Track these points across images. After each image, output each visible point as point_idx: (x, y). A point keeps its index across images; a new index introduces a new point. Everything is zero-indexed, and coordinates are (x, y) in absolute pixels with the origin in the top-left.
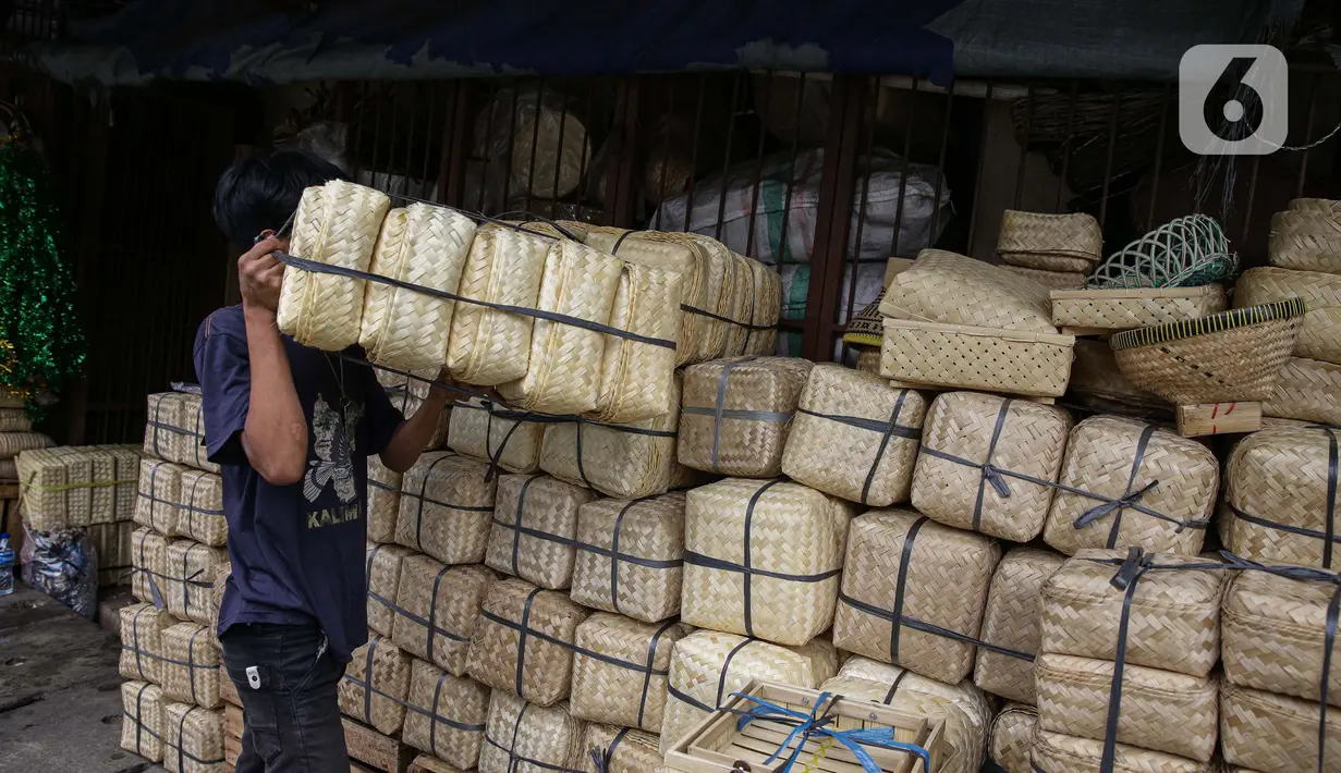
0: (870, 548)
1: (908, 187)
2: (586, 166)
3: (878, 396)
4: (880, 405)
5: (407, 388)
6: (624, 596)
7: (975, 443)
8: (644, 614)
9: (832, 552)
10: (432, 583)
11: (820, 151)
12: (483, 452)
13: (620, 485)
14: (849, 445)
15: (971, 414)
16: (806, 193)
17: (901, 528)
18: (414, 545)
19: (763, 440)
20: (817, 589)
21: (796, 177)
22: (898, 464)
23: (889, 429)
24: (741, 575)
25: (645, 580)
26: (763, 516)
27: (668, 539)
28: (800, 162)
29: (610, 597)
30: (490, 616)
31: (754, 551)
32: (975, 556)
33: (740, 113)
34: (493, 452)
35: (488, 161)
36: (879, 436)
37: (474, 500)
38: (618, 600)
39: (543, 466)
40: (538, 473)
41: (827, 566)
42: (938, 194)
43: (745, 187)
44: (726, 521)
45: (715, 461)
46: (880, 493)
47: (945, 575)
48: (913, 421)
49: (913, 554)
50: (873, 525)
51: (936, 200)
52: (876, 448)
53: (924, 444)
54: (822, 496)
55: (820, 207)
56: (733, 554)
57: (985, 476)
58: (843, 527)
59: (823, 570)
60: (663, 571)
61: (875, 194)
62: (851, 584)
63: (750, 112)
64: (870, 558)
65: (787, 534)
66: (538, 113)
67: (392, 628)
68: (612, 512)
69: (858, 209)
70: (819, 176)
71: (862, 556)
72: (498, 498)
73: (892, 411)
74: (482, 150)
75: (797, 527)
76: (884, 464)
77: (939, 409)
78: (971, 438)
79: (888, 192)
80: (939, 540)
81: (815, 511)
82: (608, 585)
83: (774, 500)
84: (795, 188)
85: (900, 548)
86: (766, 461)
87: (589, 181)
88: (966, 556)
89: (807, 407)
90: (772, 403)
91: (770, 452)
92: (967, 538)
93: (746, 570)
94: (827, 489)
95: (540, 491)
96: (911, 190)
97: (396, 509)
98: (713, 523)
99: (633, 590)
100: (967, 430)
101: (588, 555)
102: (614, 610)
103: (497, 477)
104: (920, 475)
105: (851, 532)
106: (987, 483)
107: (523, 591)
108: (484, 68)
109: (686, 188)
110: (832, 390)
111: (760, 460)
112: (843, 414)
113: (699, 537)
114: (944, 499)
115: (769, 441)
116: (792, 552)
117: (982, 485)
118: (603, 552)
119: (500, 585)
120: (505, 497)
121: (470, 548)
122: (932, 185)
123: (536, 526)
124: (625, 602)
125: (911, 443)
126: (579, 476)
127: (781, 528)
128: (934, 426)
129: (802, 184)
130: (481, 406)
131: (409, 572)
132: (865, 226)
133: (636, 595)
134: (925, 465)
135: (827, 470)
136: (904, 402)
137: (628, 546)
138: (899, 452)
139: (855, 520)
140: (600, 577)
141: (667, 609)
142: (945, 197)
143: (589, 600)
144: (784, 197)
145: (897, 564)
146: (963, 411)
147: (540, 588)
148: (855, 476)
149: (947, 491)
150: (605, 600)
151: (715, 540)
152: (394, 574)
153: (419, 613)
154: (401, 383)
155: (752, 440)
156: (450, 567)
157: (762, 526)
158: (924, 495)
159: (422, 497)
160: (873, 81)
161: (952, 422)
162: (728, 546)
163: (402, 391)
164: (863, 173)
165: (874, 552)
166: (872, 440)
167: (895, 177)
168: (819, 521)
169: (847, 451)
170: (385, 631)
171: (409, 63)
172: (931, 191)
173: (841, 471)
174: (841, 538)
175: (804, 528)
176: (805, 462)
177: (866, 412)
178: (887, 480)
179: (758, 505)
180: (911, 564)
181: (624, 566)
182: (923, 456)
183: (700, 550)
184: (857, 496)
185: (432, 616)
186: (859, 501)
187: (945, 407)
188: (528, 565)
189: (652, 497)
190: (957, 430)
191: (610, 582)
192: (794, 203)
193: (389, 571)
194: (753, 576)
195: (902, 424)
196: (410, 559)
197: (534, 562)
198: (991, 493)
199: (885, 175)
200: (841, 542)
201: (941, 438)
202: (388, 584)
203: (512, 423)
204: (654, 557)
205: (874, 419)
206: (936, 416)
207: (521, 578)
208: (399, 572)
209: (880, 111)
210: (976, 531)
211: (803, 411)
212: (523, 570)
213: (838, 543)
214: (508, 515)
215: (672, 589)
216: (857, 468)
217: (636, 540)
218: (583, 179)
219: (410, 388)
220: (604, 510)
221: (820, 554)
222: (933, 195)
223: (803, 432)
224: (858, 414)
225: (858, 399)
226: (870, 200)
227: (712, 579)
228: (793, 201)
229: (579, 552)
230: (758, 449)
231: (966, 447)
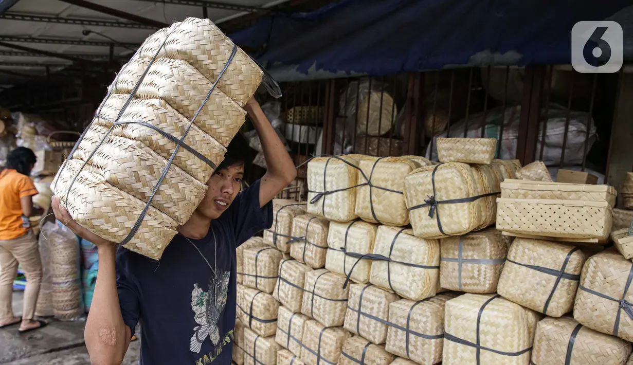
0: (549, 340)
1: (570, 126)
2: (394, 119)
3: (554, 255)
4: (555, 261)
5: (306, 238)
6: (412, 352)
7: (614, 287)
8: (422, 362)
9: (526, 339)
10: (319, 334)
11: (519, 107)
12: (343, 272)
13: (410, 294)
14: (536, 282)
15: (612, 269)
16: (511, 131)
17: (567, 330)
18: (310, 315)
19: (485, 275)
20: (518, 359)
21: (505, 122)
22: (566, 295)
23: (561, 274)
24: (475, 349)
25: (423, 345)
26: (487, 319)
27: (435, 325)
28: (508, 114)
29: (406, 352)
30: (346, 355)
31: (482, 337)
32: (615, 351)
33: (474, 89)
34: (347, 273)
35: (346, 117)
36: (554, 278)
37: (338, 296)
38: (409, 354)
39: (370, 281)
40: (369, 284)
41: (524, 346)
42: (589, 128)
43: (477, 129)
44: (466, 319)
45: (460, 286)
46: (554, 310)
47: (595, 360)
48: (575, 271)
49: (574, 347)
50: (550, 327)
51: (588, 133)
52: (552, 285)
53: (581, 284)
54: (520, 307)
55: (519, 138)
56: (471, 337)
57: (620, 307)
58: (533, 324)
59: (521, 349)
60: (433, 341)
61: (550, 131)
62: (538, 358)
63: (480, 89)
64: (549, 345)
65: (501, 329)
66: (369, 93)
67: (300, 353)
68: (406, 308)
69: (541, 139)
70: (518, 121)
71: (544, 343)
72: (349, 295)
73: (562, 264)
74: (343, 112)
75: (506, 327)
76: (557, 293)
77: (590, 265)
78: (612, 283)
79: (558, 129)
80: (591, 340)
81: (516, 318)
82: (404, 345)
83: (493, 309)
84: (505, 128)
85: (567, 342)
86: (487, 286)
87: (396, 127)
88: (609, 350)
89: (512, 259)
90: (488, 255)
91: (490, 280)
92: (609, 340)
93: (478, 346)
94: (524, 305)
95: (370, 293)
96: (572, 128)
97: (302, 297)
98: (459, 321)
99: (417, 349)
100: (609, 279)
101: (394, 329)
102: (407, 358)
103: (349, 286)
104: (578, 302)
105: (537, 329)
106: (622, 311)
107: (362, 344)
108: (342, 73)
109: (446, 128)
110: (526, 250)
111: (484, 285)
112: (533, 264)
113: (452, 326)
114: (594, 318)
115: (488, 275)
116: (503, 339)
117: (619, 312)
118: (402, 328)
119: (350, 340)
120: (353, 295)
121: (337, 319)
122: (585, 124)
123: (368, 312)
124: (413, 355)
125: (573, 283)
126: (390, 288)
127: (497, 326)
128: (588, 275)
129: (508, 126)
130: (340, 249)
131: (308, 328)
132: (545, 148)
133: (419, 352)
134: (582, 297)
135: (523, 295)
136: (570, 260)
137: (414, 326)
138: (566, 287)
139: (540, 323)
140: (401, 341)
141: (435, 360)
142: (593, 131)
143: (394, 351)
144: (498, 133)
145: (565, 350)
146: (606, 267)
147: (370, 343)
148: (539, 299)
149: (596, 313)
150: (403, 353)
151: (460, 329)
152: (301, 328)
153: (313, 349)
154: (303, 236)
155: (479, 275)
156: (326, 328)
157: (486, 324)
158: (581, 314)
159: (313, 293)
160: (549, 67)
161: (599, 273)
162: (468, 332)
163: (303, 240)
164: (543, 119)
165: (551, 342)
166: (550, 280)
167: (562, 121)
168: (519, 323)
169: (535, 285)
170: (298, 354)
171: (307, 73)
172: (583, 128)
173: (531, 296)
174: (532, 330)
175: (510, 327)
176: (510, 289)
177: (546, 264)
178: (558, 303)
179: (484, 311)
180: (574, 352)
181: (412, 336)
182: (580, 291)
183: (452, 333)
184: (541, 309)
185: (319, 351)
186: (542, 312)
187: (594, 264)
188: (364, 331)
189: (427, 299)
190: (603, 279)
191: (405, 344)
192: (504, 136)
193: (299, 326)
194: (481, 350)
195: (569, 272)
196: (308, 322)
197: (367, 329)
198: (625, 317)
199: (556, 120)
200: (532, 333)
201: (592, 282)
202: (299, 332)
203: (357, 260)
204: (428, 333)
205: (551, 268)
206: (589, 270)
207: (362, 337)
208: (303, 327)
209: (553, 83)
210: (614, 336)
211: (510, 261)
212: (362, 333)
213: (529, 333)
214: (355, 305)
215: (438, 350)
216: (541, 295)
217: (418, 324)
218: (393, 126)
219: (307, 238)
220: (402, 307)
221: (519, 341)
222: (585, 130)
223: (509, 273)
224: (541, 265)
225: (542, 257)
226: (548, 134)
227: (458, 349)
228: (503, 135)
229: (389, 327)
230: (483, 280)
231: (609, 289)
